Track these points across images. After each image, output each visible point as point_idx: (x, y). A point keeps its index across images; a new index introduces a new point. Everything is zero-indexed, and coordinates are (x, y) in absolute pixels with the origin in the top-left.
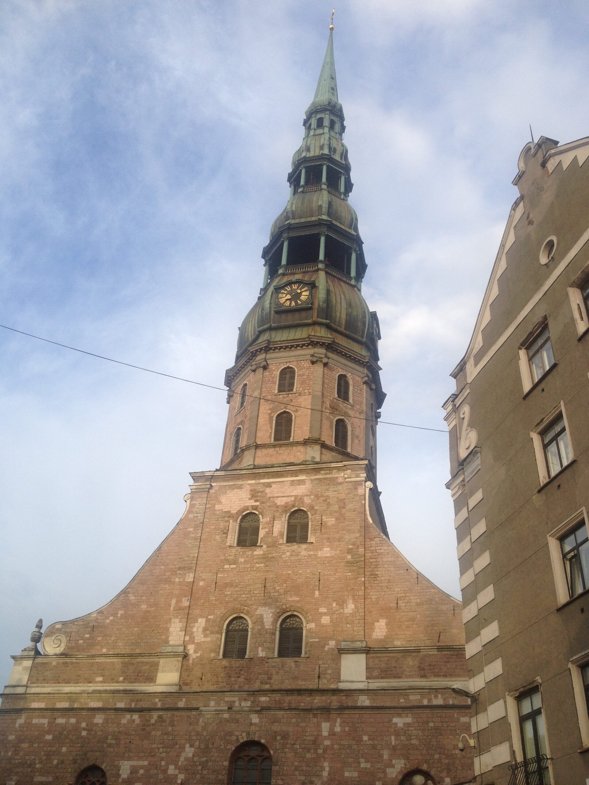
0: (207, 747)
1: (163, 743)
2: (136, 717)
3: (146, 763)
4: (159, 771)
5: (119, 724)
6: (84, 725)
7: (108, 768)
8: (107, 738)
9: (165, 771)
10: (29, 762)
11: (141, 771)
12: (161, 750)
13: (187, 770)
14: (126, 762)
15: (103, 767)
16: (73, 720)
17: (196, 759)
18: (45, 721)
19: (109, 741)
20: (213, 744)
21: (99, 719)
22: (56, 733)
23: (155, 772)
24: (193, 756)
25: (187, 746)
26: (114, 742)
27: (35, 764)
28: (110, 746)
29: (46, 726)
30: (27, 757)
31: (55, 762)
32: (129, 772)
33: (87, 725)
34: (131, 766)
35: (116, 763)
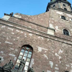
0: (67, 52)
1: (52, 47)
2: (42, 38)
3: (47, 50)
4: (52, 53)
5: (37, 38)
6: (25, 34)
7: (34, 47)
8: (33, 39)
9: (54, 54)
10: (4, 37)
11: (46, 52)
12: (52, 48)
13: (61, 56)
14: (40, 47)
15: (32, 46)
16: (22, 32)
17: (64, 54)
18: (12, 29)
19: (34, 41)
20: (68, 52)
21: (31, 35)
22: (16, 33)
23: (51, 53)
24: (63, 53)
25: (60, 50)
26: (36, 41)
27: (6, 38)
28: (34, 42)
29: (12, 30)
30: (4, 36)
31: (14, 40)
32: (41, 50)
33: (27, 35)
34: (42, 49)
35: (37, 47)
